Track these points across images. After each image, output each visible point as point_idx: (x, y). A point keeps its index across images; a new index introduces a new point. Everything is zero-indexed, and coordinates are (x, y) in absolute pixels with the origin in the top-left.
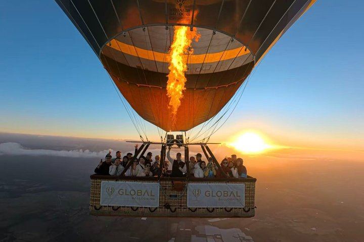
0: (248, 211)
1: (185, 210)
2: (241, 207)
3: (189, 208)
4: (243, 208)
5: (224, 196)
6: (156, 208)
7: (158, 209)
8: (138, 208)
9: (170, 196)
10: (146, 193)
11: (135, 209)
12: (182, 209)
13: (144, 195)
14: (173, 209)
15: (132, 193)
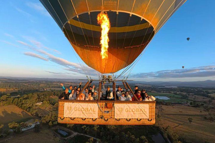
0: (151, 121)
1: (113, 120)
2: (146, 118)
3: (116, 119)
4: (148, 119)
5: (137, 112)
6: (97, 119)
7: (98, 119)
8: (86, 118)
9: (105, 112)
10: (91, 110)
11: (84, 119)
12: (112, 119)
13: (89, 111)
14: (106, 119)
15: (83, 110)
